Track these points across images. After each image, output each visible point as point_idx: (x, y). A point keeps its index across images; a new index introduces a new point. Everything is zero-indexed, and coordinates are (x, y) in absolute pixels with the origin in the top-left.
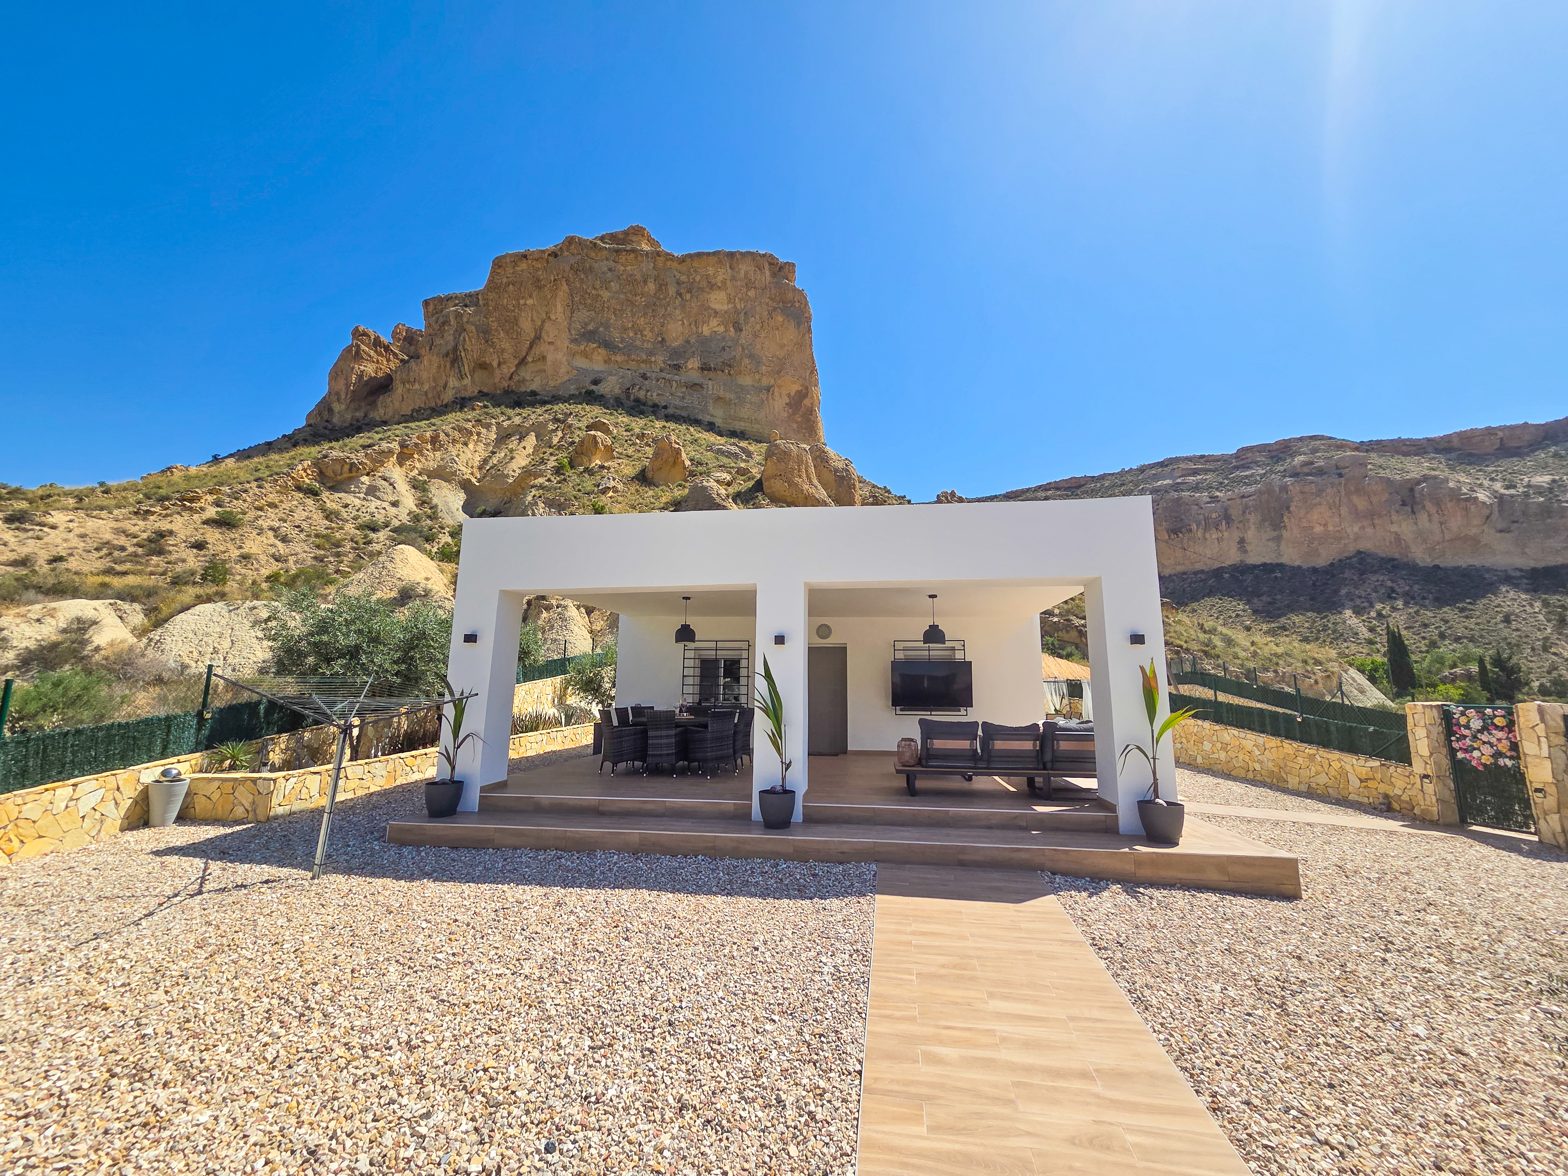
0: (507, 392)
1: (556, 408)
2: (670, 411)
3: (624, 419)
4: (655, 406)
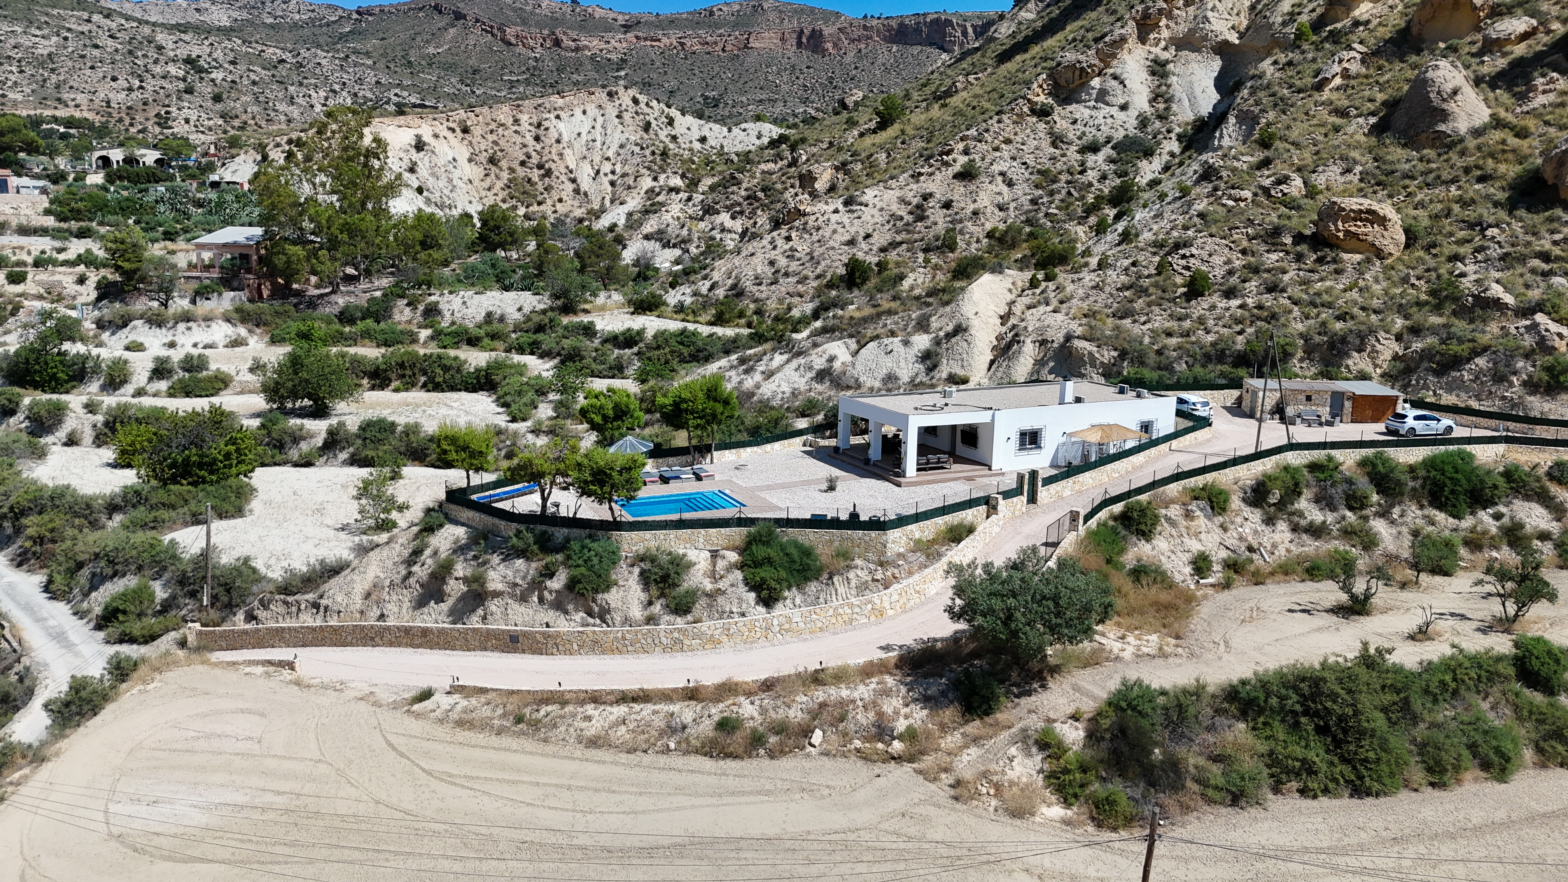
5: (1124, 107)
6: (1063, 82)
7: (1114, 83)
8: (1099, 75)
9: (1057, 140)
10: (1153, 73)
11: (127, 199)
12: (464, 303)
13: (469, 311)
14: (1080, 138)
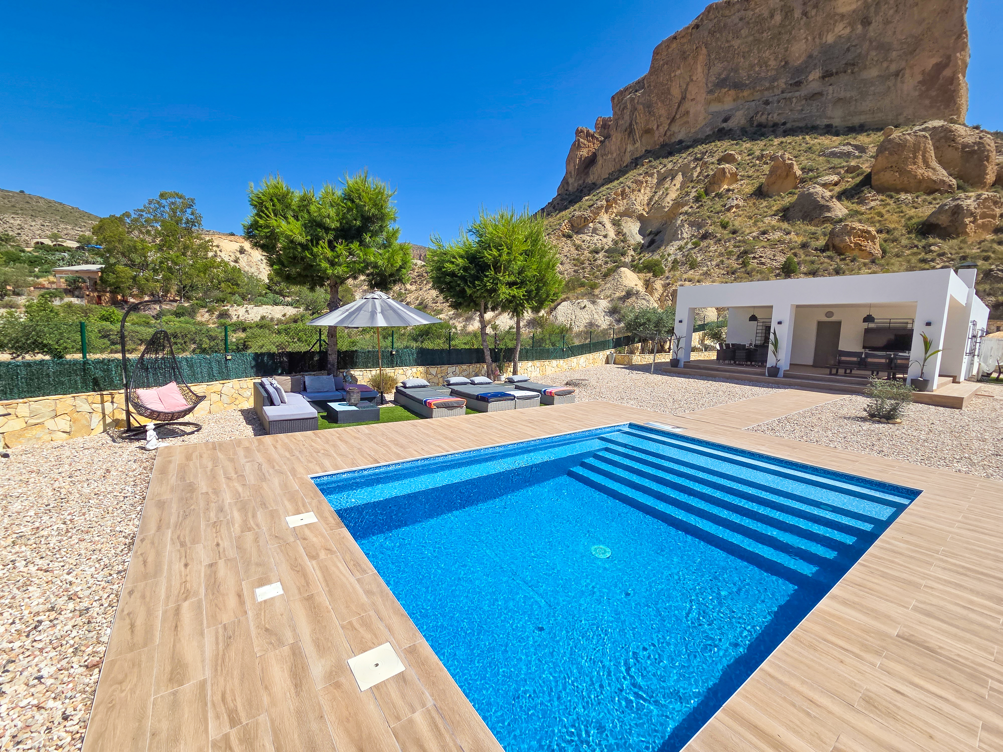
0: (663, 146)
1: (696, 150)
2: (788, 126)
3: (748, 145)
4: (775, 125)
6: (575, 225)
7: (600, 225)
8: (593, 221)
12: (247, 311)
13: (250, 316)
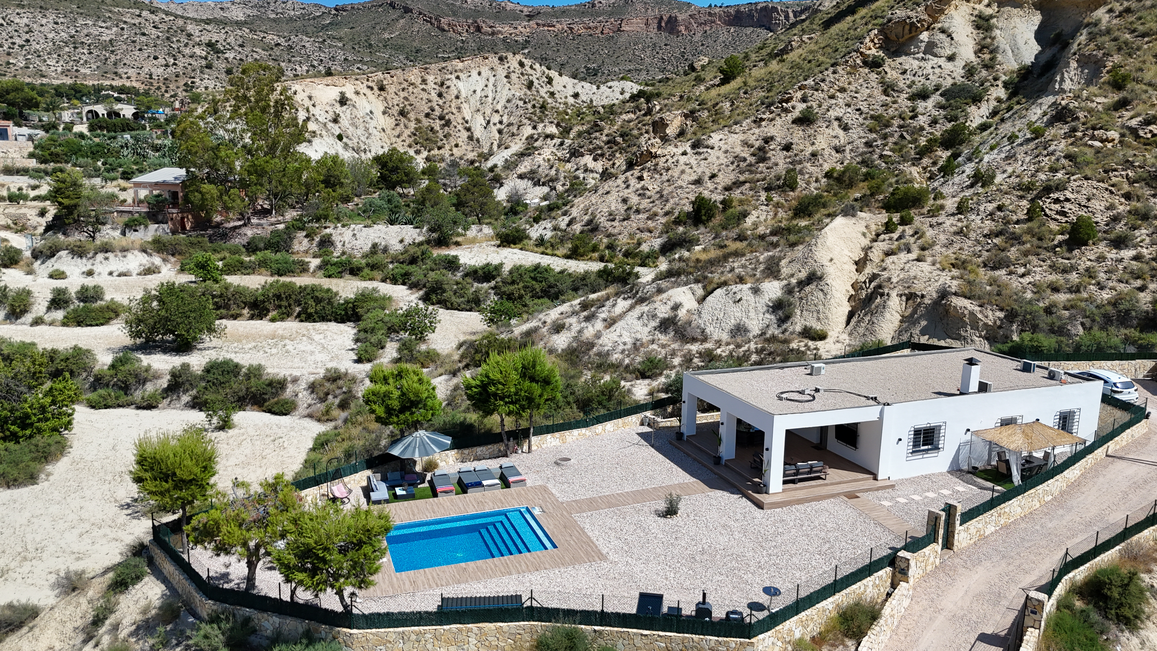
5: (951, 58)
6: (893, 37)
7: (942, 36)
8: (927, 29)
9: (888, 88)
10: (978, 27)
11: (98, 145)
12: (354, 235)
13: (358, 242)
14: (909, 87)
